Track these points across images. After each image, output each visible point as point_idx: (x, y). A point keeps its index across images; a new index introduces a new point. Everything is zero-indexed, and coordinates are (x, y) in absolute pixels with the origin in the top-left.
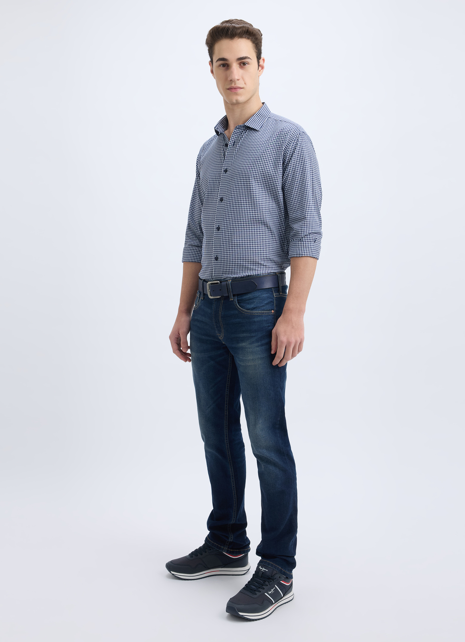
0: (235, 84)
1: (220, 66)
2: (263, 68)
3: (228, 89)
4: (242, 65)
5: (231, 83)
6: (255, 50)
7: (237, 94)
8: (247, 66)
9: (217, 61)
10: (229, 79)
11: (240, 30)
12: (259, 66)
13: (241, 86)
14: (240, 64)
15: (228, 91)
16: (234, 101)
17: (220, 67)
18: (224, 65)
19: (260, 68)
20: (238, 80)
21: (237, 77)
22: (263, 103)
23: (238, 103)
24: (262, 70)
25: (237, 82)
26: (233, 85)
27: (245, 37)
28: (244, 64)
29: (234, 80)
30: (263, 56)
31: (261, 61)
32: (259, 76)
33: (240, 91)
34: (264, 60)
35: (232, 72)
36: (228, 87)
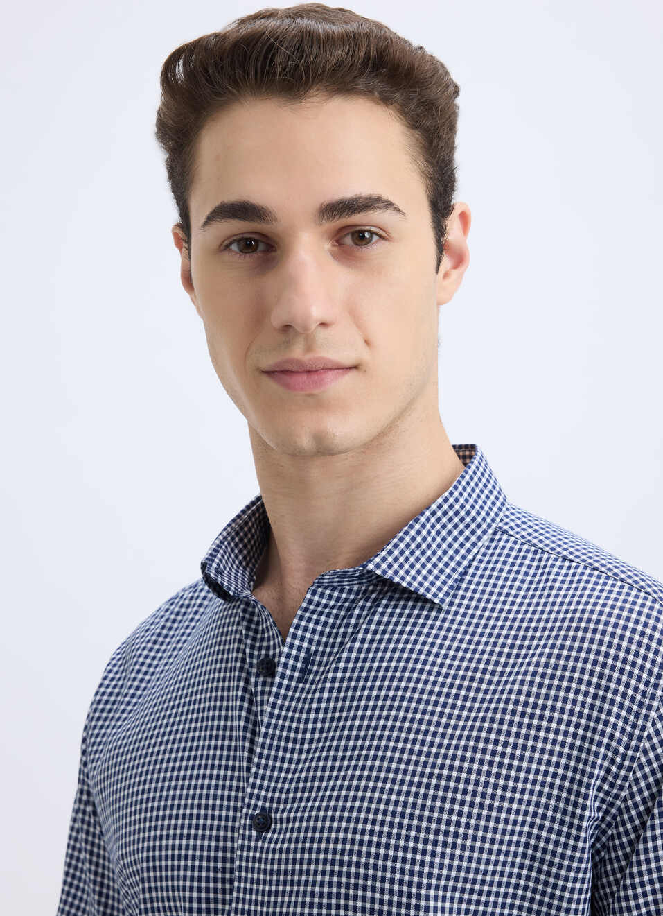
0: (309, 348)
1: (225, 247)
2: (460, 260)
3: (269, 373)
4: (348, 240)
5: (288, 344)
6: (421, 162)
7: (319, 404)
8: (376, 249)
9: (211, 218)
10: (278, 317)
11: (339, 53)
12: (441, 247)
13: (346, 357)
14: (337, 238)
15: (270, 385)
16: (306, 442)
17: (226, 256)
18: (247, 244)
19: (447, 262)
20: (324, 324)
21: (317, 312)
22: (466, 453)
23: (324, 450)
24: (455, 273)
25: (322, 334)
26: (297, 352)
27: (369, 93)
28: (361, 237)
29: (306, 328)
30: (461, 198)
31: (452, 223)
32: (439, 304)
33: (338, 386)
34: (464, 217)
35: (291, 283)
36: (268, 362)
